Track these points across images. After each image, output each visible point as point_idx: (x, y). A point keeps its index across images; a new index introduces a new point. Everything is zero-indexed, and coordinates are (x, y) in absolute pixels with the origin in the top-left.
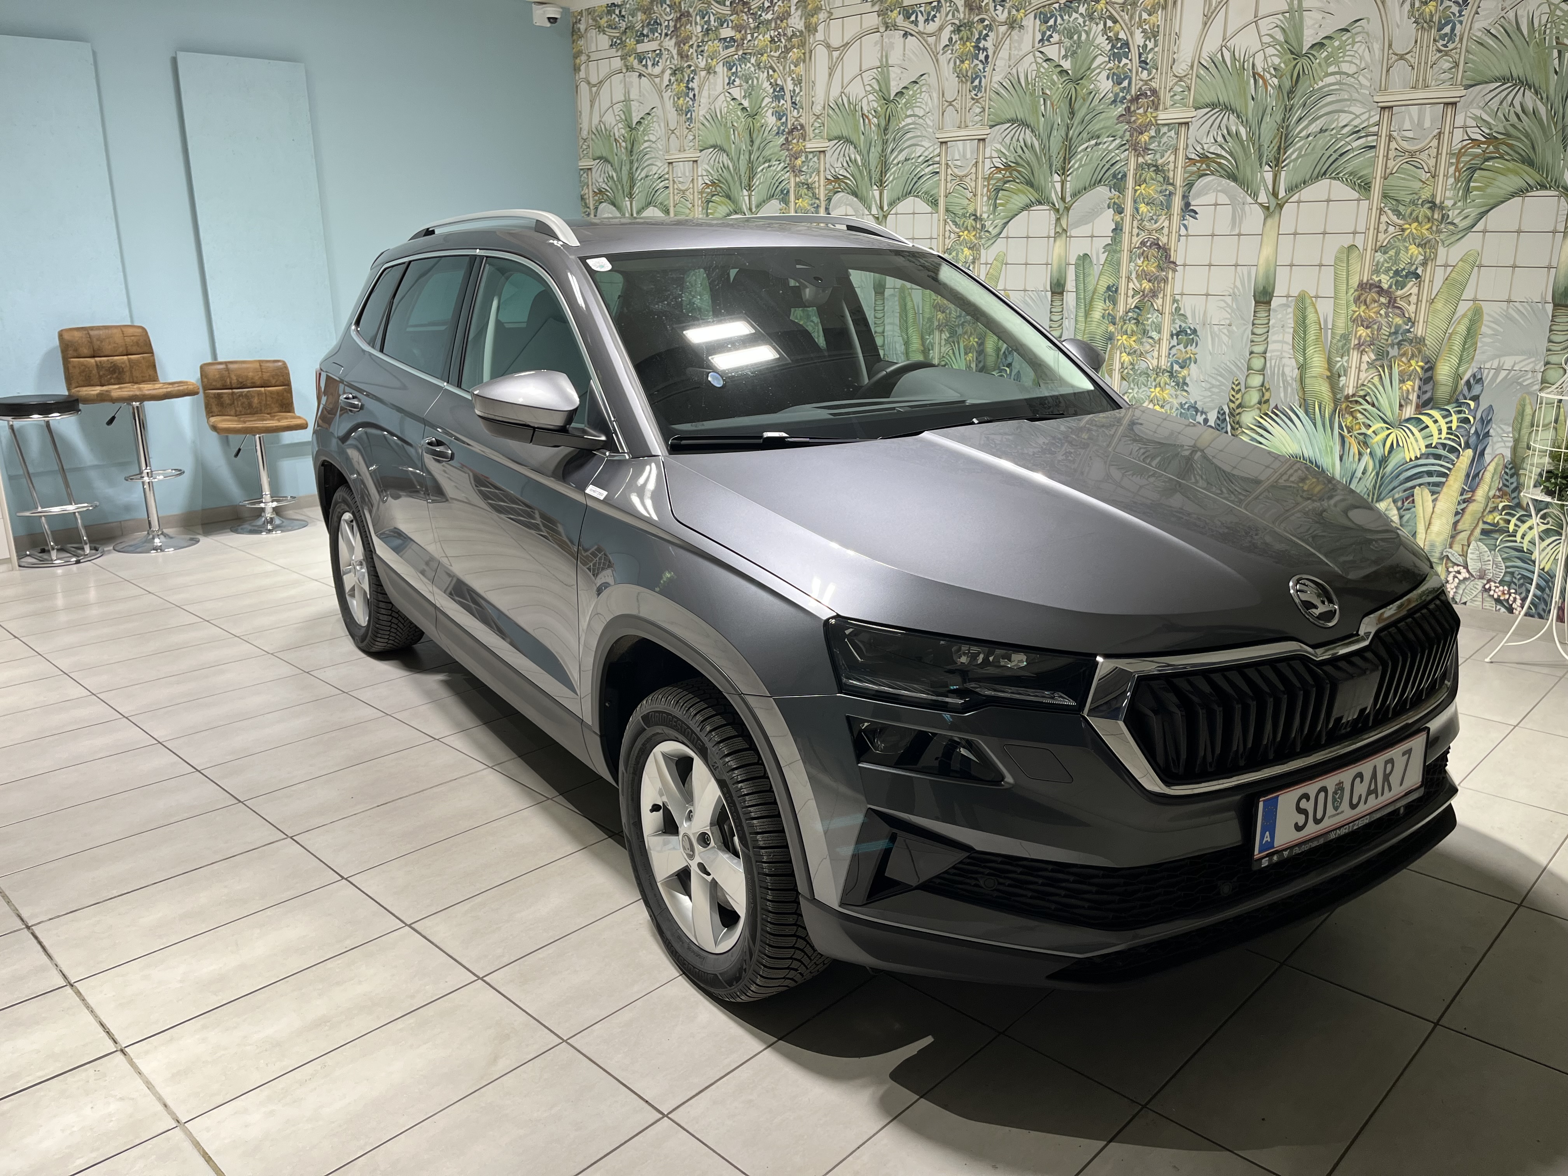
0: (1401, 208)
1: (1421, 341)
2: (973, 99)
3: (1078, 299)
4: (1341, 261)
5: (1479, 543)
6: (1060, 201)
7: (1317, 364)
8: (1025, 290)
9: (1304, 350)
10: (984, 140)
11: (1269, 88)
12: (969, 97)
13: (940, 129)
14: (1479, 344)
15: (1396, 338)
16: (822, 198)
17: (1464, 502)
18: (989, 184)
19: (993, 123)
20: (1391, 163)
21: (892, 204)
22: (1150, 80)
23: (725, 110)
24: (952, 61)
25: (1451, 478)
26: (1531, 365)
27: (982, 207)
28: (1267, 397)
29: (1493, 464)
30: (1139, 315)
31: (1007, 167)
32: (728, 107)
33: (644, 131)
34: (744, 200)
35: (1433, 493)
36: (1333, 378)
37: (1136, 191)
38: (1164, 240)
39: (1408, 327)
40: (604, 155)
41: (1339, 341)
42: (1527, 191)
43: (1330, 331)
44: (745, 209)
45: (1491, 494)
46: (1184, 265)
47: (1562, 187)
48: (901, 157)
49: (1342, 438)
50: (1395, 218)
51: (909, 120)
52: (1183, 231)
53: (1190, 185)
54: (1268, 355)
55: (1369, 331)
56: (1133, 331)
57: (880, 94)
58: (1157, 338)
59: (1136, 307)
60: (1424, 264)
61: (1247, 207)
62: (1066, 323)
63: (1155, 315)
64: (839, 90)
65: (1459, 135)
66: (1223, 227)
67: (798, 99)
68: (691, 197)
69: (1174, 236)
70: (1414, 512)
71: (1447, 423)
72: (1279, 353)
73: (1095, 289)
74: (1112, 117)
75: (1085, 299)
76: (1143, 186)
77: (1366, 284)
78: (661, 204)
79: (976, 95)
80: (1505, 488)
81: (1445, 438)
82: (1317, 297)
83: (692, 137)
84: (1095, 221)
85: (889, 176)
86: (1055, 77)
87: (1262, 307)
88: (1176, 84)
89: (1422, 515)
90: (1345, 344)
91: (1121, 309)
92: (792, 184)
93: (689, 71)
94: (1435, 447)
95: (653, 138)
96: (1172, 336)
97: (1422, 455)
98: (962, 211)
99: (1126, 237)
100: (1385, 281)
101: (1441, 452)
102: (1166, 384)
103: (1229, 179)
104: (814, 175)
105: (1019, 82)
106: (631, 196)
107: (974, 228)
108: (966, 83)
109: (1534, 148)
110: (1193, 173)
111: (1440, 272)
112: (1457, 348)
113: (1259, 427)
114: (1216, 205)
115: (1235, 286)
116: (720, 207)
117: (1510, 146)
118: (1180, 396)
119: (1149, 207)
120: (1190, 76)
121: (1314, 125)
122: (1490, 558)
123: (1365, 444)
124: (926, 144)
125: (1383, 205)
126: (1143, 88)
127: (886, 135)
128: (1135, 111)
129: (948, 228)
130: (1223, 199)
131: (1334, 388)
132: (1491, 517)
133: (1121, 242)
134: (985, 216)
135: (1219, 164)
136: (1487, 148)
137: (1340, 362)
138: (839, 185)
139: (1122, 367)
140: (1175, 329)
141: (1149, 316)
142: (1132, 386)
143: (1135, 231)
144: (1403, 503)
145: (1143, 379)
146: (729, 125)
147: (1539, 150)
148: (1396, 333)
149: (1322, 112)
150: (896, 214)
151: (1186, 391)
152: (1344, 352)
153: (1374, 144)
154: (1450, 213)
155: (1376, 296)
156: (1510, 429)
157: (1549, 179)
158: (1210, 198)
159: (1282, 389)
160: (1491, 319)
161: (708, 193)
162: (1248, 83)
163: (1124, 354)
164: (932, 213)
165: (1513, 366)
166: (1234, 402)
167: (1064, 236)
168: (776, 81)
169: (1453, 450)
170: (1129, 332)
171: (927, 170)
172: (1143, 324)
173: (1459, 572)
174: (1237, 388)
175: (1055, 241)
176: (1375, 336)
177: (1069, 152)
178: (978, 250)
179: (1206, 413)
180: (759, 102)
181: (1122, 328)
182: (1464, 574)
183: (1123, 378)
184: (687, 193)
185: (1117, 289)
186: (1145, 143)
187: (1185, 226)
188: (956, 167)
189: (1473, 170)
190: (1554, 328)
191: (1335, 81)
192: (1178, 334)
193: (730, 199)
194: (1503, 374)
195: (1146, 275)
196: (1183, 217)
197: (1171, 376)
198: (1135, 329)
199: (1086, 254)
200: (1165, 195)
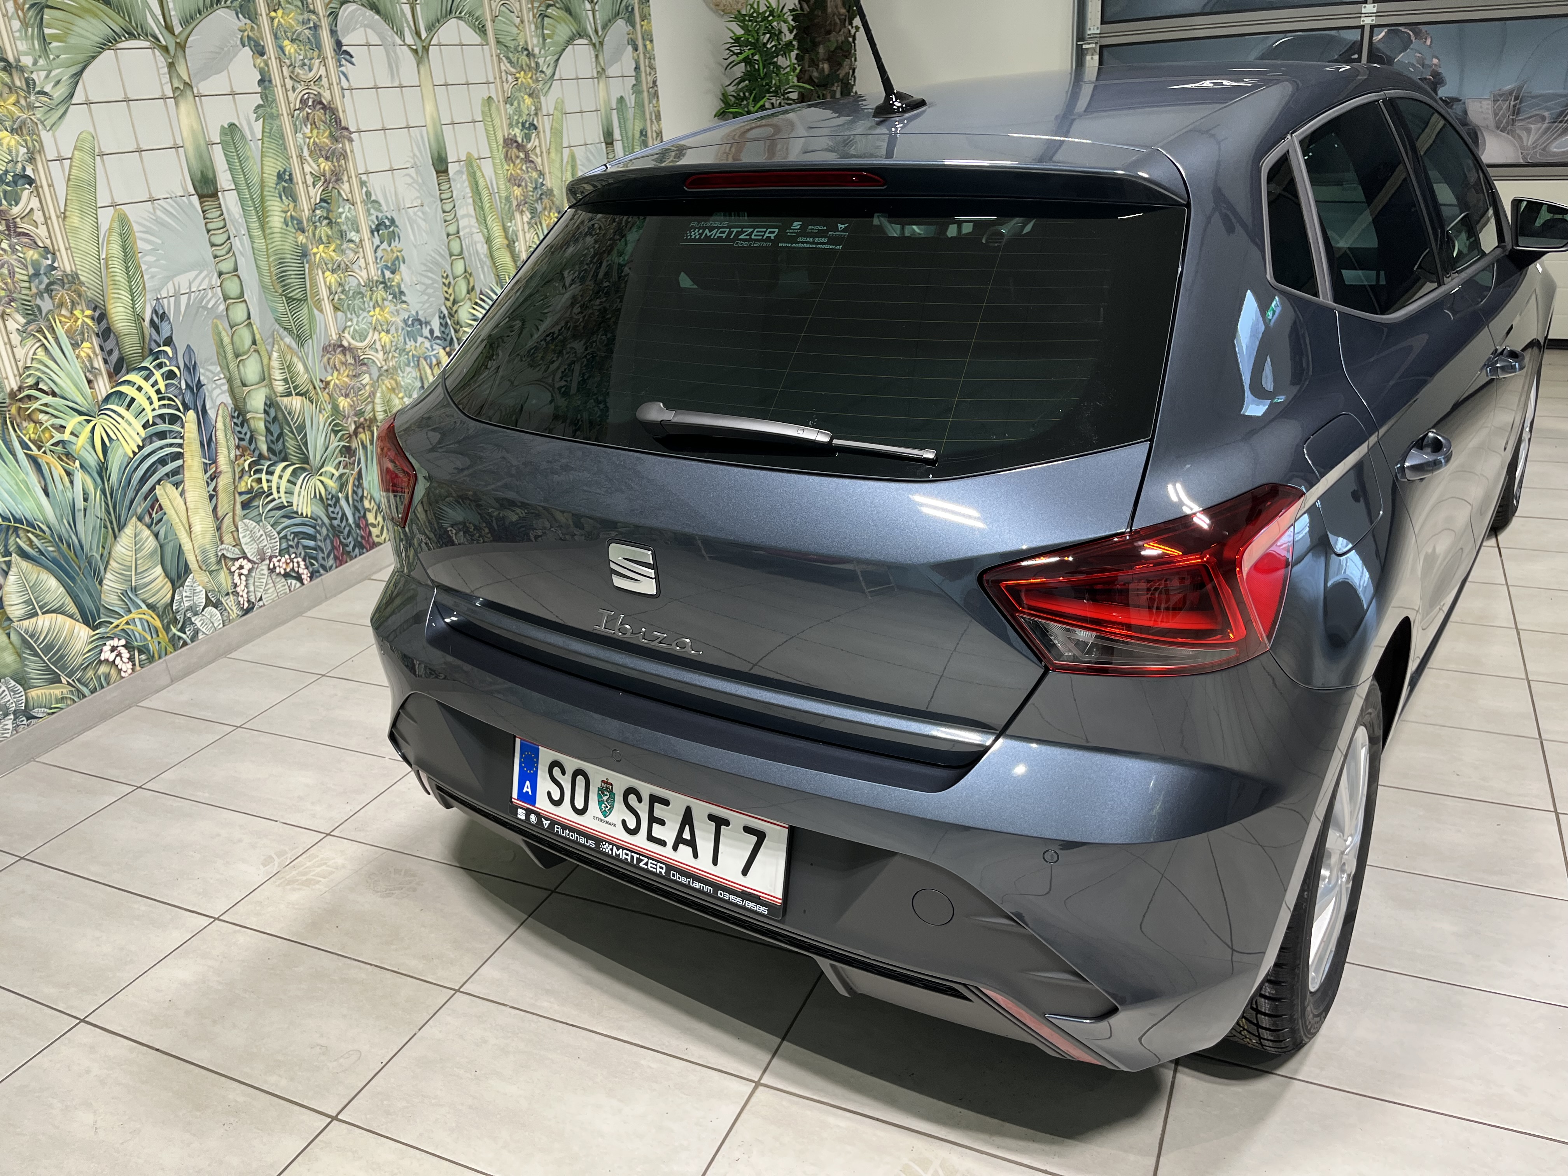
0: (511, 54)
1: (551, 192)
3: (242, 200)
4: (487, 115)
6: (165, 32)
7: (498, 234)
8: (152, 200)
9: (485, 220)
15: (538, 193)
28: (471, 284)
30: (329, 211)
36: (511, 246)
37: (272, 19)
38: (326, 96)
39: (542, 180)
41: (505, 204)
43: (496, 194)
46: (359, 131)
50: (509, 65)
52: (345, 84)
53: (334, 15)
54: (461, 233)
55: (521, 189)
56: (328, 237)
58: (357, 240)
59: (322, 200)
60: (536, 113)
61: (399, 48)
62: (236, 243)
63: (347, 207)
69: (337, 88)
72: (468, 230)
73: (262, 181)
75: (253, 199)
76: (280, 12)
77: (508, 138)
82: (482, 157)
84: (229, 68)
87: (443, 178)
90: (509, 207)
91: (305, 206)
96: (372, 232)
99: (279, 91)
100: (518, 134)
102: (383, 300)
111: (546, 120)
114: (370, 44)
115: (414, 154)
118: (401, 311)
119: (296, 46)
125: (498, 50)
130: (373, 36)
131: (514, 256)
133: (274, 100)
137: (511, 227)
139: (331, 293)
140: (373, 222)
141: (341, 210)
142: (349, 316)
143: (291, 83)
145: (357, 302)
148: (536, 187)
151: (404, 302)
152: (512, 215)
154: (540, 59)
155: (516, 152)
157: (583, 29)
158: (362, 35)
159: (480, 271)
160: (582, 163)
163: (328, 273)
166: (449, 300)
167: (189, 93)
170: (324, 239)
172: (338, 224)
174: (447, 282)
175: (177, 104)
176: (525, 194)
178: (33, 129)
179: (427, 324)
183: (336, 309)
185: (290, 175)
187: (344, 74)
189: (542, 17)
192: (376, 230)
195: (320, 150)
196: (339, 61)
197: (386, 288)
198: (330, 233)
199: (232, 125)
200: (310, 28)
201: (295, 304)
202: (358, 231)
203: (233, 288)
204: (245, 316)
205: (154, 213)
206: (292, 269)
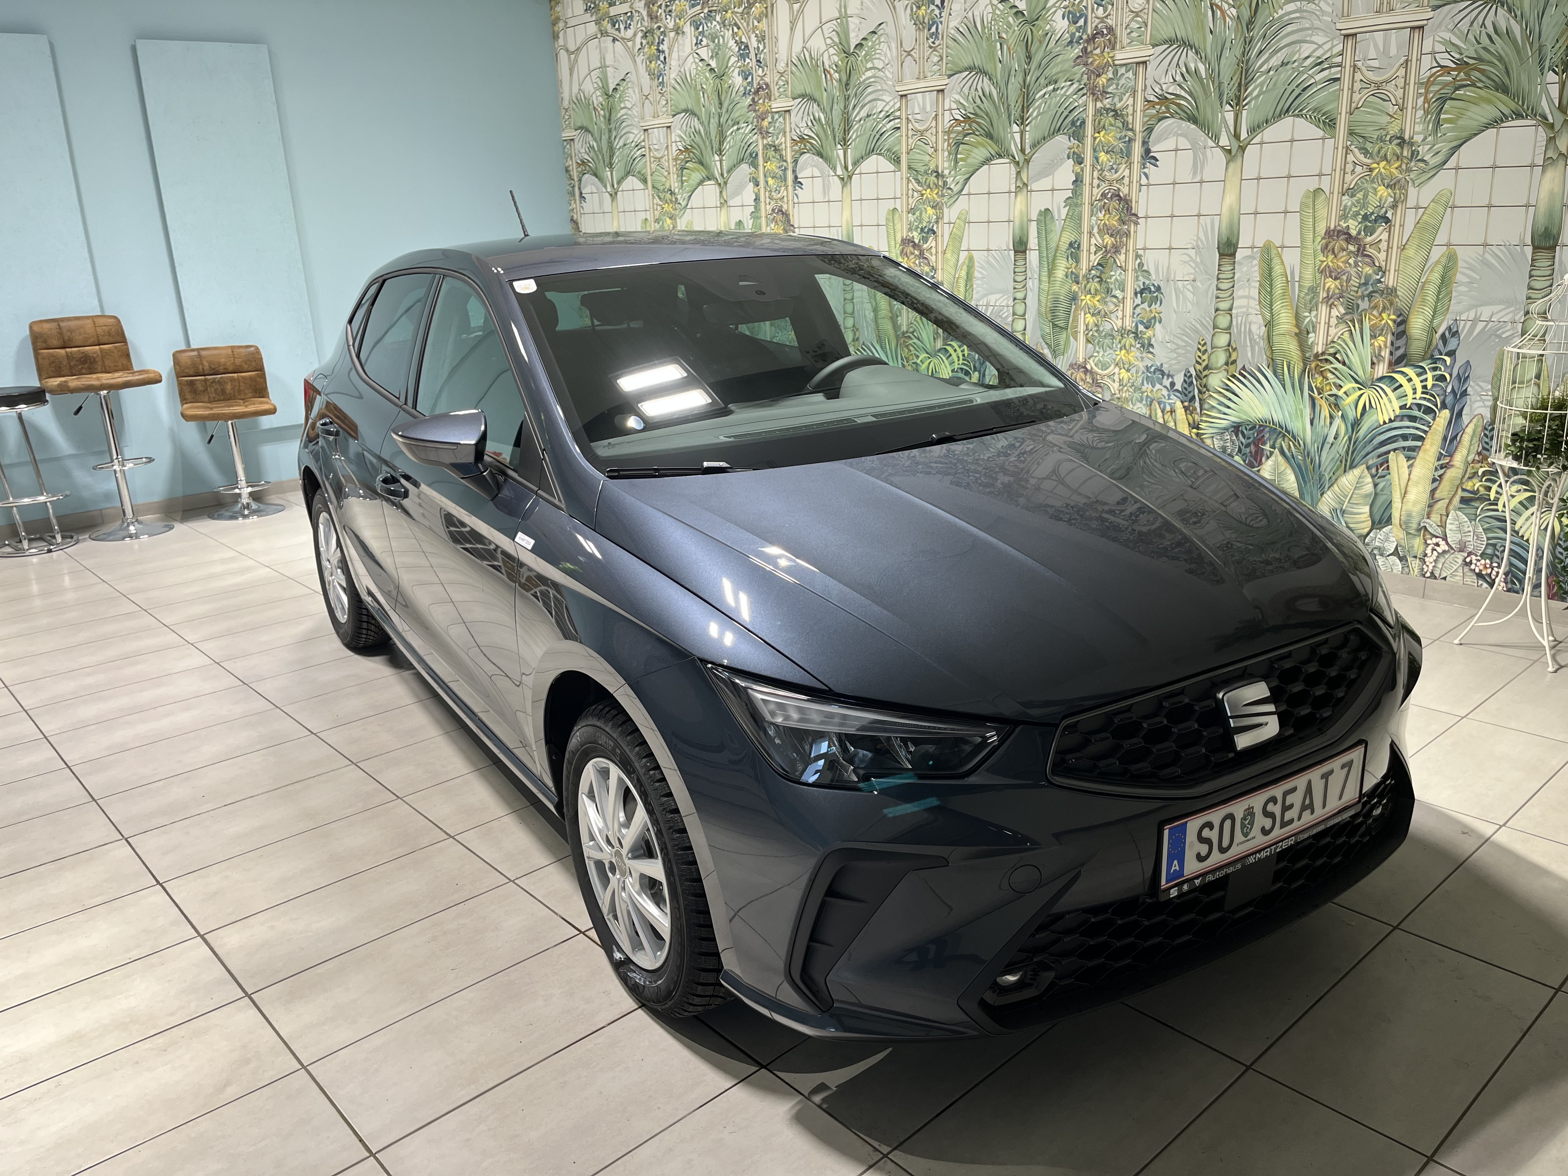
0: (1368, 146)
1: (1392, 292)
2: (931, 47)
3: (1040, 257)
4: (1308, 207)
5: (1458, 512)
6: (1020, 153)
7: (1285, 321)
8: (988, 250)
9: (1271, 305)
10: (942, 91)
11: (1228, 19)
12: (926, 45)
13: (900, 81)
14: (1454, 294)
15: (1366, 290)
16: (789, 160)
17: (1442, 468)
18: (949, 138)
19: (952, 73)
20: (1356, 97)
21: (856, 163)
22: (1106, 17)
23: (694, 72)
24: (909, 7)
25: (1427, 442)
26: (1510, 316)
27: (943, 163)
28: (1233, 358)
29: (1472, 426)
30: (1102, 272)
31: (967, 118)
32: (696, 69)
33: (620, 97)
34: (716, 165)
35: (1409, 458)
36: (1302, 335)
37: (1095, 139)
38: (1124, 191)
39: (1378, 277)
40: (585, 125)
41: (1307, 294)
42: (1502, 121)
43: (1297, 284)
44: (717, 175)
45: (1470, 458)
46: (1146, 217)
47: (1540, 115)
48: (863, 113)
49: (1313, 400)
50: (1361, 157)
51: (869, 74)
52: (1144, 181)
53: (1150, 130)
54: (1234, 311)
55: (1337, 282)
56: (1096, 290)
57: (840, 46)
58: (1120, 297)
59: (1099, 264)
60: (1394, 206)
61: (1208, 150)
62: (1030, 283)
63: (1118, 272)
64: (801, 45)
65: (1427, 62)
66: (1185, 174)
67: (762, 56)
68: (667, 164)
69: (1135, 184)
70: (1389, 480)
71: (1421, 381)
72: (1244, 310)
73: (1058, 246)
74: (1068, 60)
75: (1047, 257)
76: (1102, 133)
77: (1334, 231)
78: (639, 172)
79: (933, 43)
80: (1484, 452)
81: (1421, 398)
82: (1283, 247)
83: (664, 102)
84: (1056, 173)
85: (852, 134)
86: (1010, 19)
87: (1226, 260)
88: (1132, 20)
89: (1397, 483)
90: (1313, 298)
91: (1084, 266)
92: (760, 147)
93: (658, 33)
94: (1410, 408)
95: (629, 105)
96: (1136, 294)
97: (1396, 417)
98: (924, 168)
99: (1086, 190)
100: (1354, 229)
101: (1416, 413)
102: (1131, 345)
103: (1189, 121)
104: (780, 136)
105: (976, 26)
106: (611, 165)
107: (937, 186)
108: (923, 31)
109: (1508, 73)
110: (1152, 117)
111: (1411, 213)
112: (1431, 298)
113: (1227, 390)
114: (1176, 150)
115: (1198, 238)
116: (693, 174)
117: (1482, 71)
118: (1146, 359)
119: (1108, 156)
120: (1146, 11)
121: (1275, 58)
122: (1470, 529)
123: (1336, 405)
124: (887, 98)
125: (1349, 143)
126: (1099, 26)
127: (847, 90)
128: (1091, 51)
129: (911, 186)
130: (1184, 143)
131: (1303, 345)
132: (1470, 484)
133: (1081, 194)
134: (946, 172)
135: (1178, 105)
136: (1457, 75)
137: (1308, 317)
138: (805, 145)
139: (1087, 329)
140: (1139, 286)
141: (1112, 273)
142: (1097, 349)
143: (1096, 182)
144: (1377, 470)
145: (1107, 341)
146: (699, 87)
147: (1514, 74)
148: (1366, 284)
149: (1283, 43)
150: (860, 174)
151: (1152, 353)
152: (1313, 306)
153: (1339, 76)
154: (1420, 149)
155: (1344, 245)
156: (1490, 387)
157: (1525, 107)
158: (1170, 144)
159: (1249, 348)
160: (1466, 266)
161: (682, 160)
162: (1206, 15)
163: (1088, 315)
164: (894, 171)
165: (1491, 317)
166: (1200, 364)
167: (1025, 190)
168: (740, 38)
169: (1428, 411)
170: (1093, 292)
171: (888, 126)
172: (1106, 282)
173: (1437, 545)
174: (1203, 349)
175: (1016, 196)
176: (1344, 288)
177: (1027, 101)
178: (941, 208)
179: (1172, 377)
180: (726, 60)
181: (1085, 287)
182: (1443, 547)
183: (1088, 341)
184: (663, 160)
185: (1079, 244)
186: (1103, 87)
187: (1146, 175)
188: (917, 121)
189: (1443, 100)
190: (1534, 273)
191: (1295, 8)
192: (1141, 292)
193: (703, 165)
194: (1481, 326)
195: (1108, 229)
196: (1144, 164)
197: (1136, 337)
198: (1098, 288)
199: (1048, 209)
200: (1125, 142)
201: (1058, 329)
202: (1123, 291)
203: (1020, 309)
204: (1023, 328)
205: (987, 258)
206: (1063, 306)
